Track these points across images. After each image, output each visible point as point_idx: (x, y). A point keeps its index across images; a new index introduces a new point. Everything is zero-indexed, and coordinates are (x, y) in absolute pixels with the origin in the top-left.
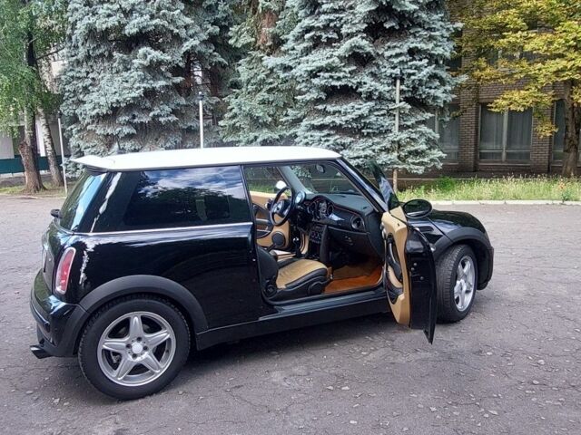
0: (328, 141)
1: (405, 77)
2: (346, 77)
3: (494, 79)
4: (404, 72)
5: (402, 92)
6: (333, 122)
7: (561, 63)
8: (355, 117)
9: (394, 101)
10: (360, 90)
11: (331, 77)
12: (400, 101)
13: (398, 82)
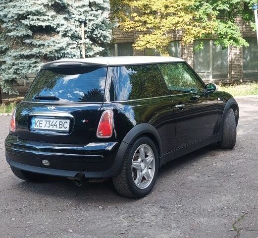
0: (35, 66)
1: (87, 22)
2: (49, 20)
3: (133, 28)
4: (87, 18)
5: (85, 32)
6: (40, 52)
7: (177, 19)
8: (57, 49)
9: (81, 39)
10: (58, 29)
11: (38, 19)
12: (85, 39)
13: (83, 25)
